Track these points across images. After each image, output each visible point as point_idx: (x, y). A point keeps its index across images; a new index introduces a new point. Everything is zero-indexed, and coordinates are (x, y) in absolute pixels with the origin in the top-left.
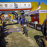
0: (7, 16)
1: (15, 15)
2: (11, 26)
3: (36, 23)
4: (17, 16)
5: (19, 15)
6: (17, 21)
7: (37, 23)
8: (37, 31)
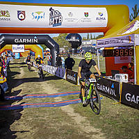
0: (23, 51)
1: (48, 49)
2: (36, 84)
3: (123, 78)
4: (56, 52)
5: (62, 50)
6: (55, 69)
7: (126, 81)
8: (124, 107)
